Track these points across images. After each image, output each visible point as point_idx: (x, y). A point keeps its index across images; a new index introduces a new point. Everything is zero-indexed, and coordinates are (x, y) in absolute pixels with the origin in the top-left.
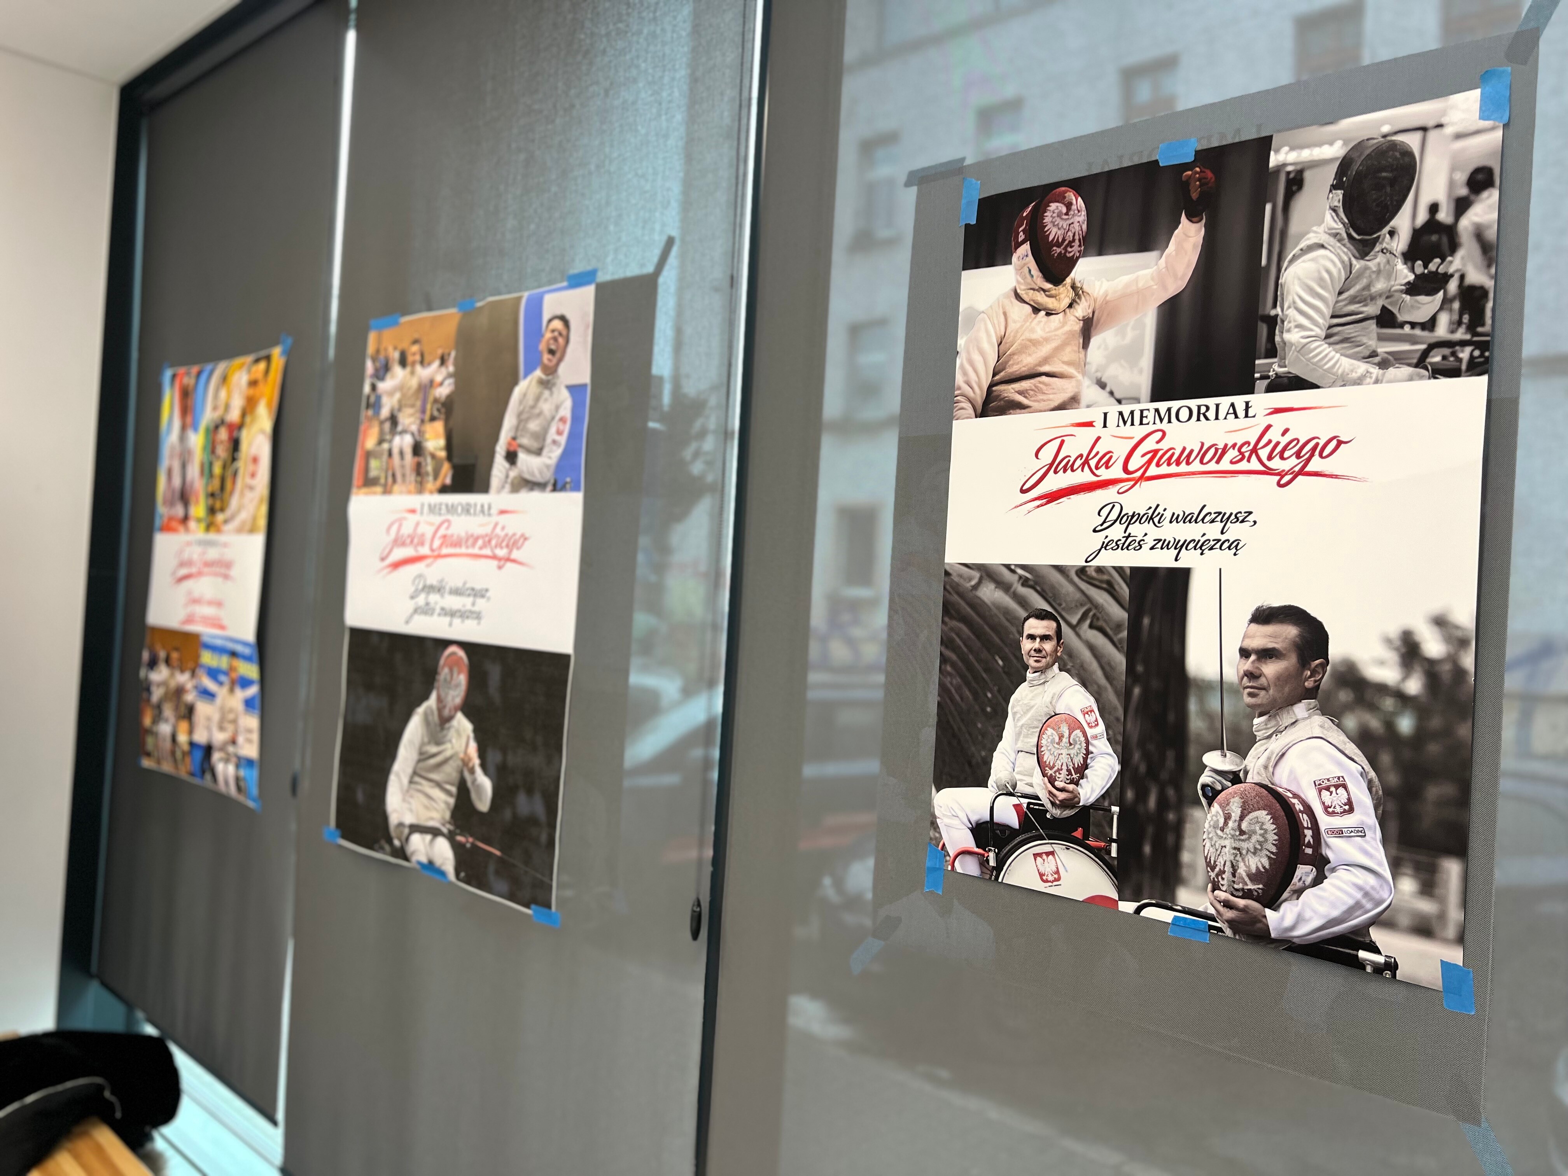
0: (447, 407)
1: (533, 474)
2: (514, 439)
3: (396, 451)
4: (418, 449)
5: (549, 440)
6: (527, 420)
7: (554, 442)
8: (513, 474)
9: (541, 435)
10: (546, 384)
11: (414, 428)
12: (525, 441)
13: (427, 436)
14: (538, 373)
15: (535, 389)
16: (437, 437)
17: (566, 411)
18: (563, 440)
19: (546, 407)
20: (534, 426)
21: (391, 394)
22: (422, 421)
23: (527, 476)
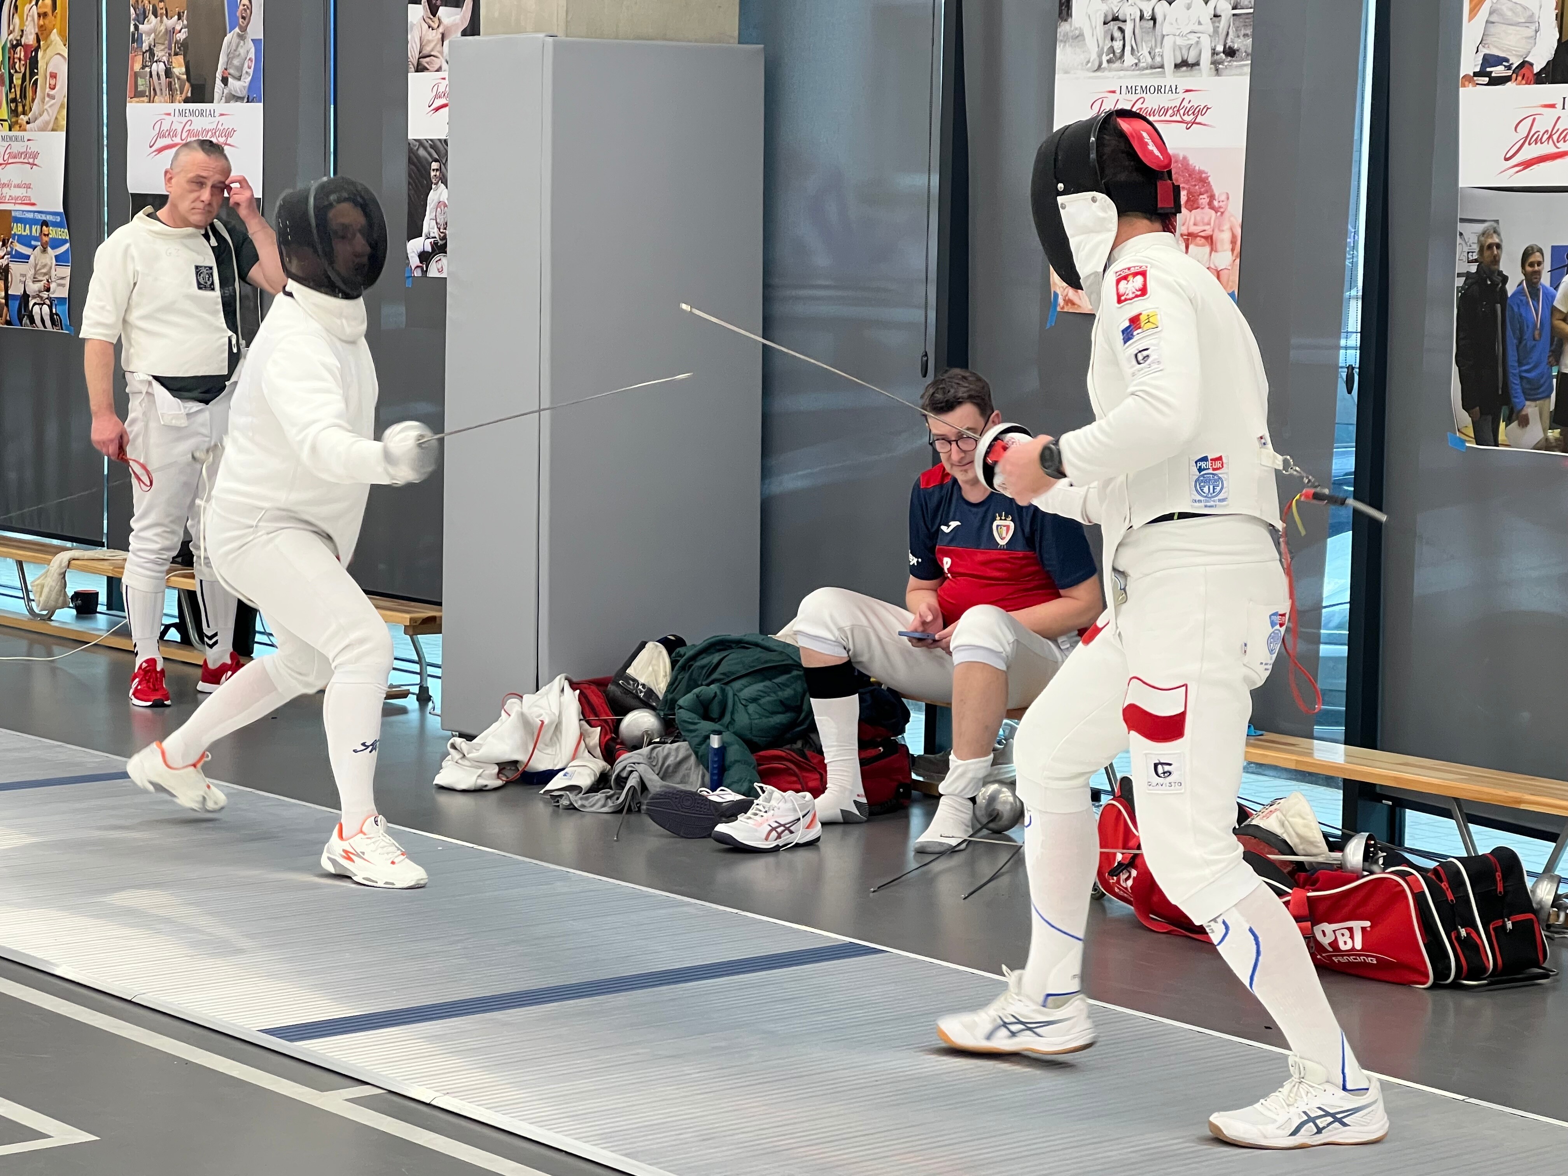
0: (184, 48)
1: (236, 91)
2: (226, 69)
3: (154, 74)
4: (168, 73)
5: (244, 72)
6: (233, 58)
7: (247, 72)
8: (226, 91)
9: (240, 69)
10: (242, 37)
11: (165, 59)
12: (231, 71)
13: (174, 65)
14: (237, 30)
15: (236, 40)
16: (180, 66)
17: (252, 55)
18: (251, 71)
19: (242, 51)
20: (236, 62)
21: (149, 34)
22: (170, 55)
23: (234, 93)
